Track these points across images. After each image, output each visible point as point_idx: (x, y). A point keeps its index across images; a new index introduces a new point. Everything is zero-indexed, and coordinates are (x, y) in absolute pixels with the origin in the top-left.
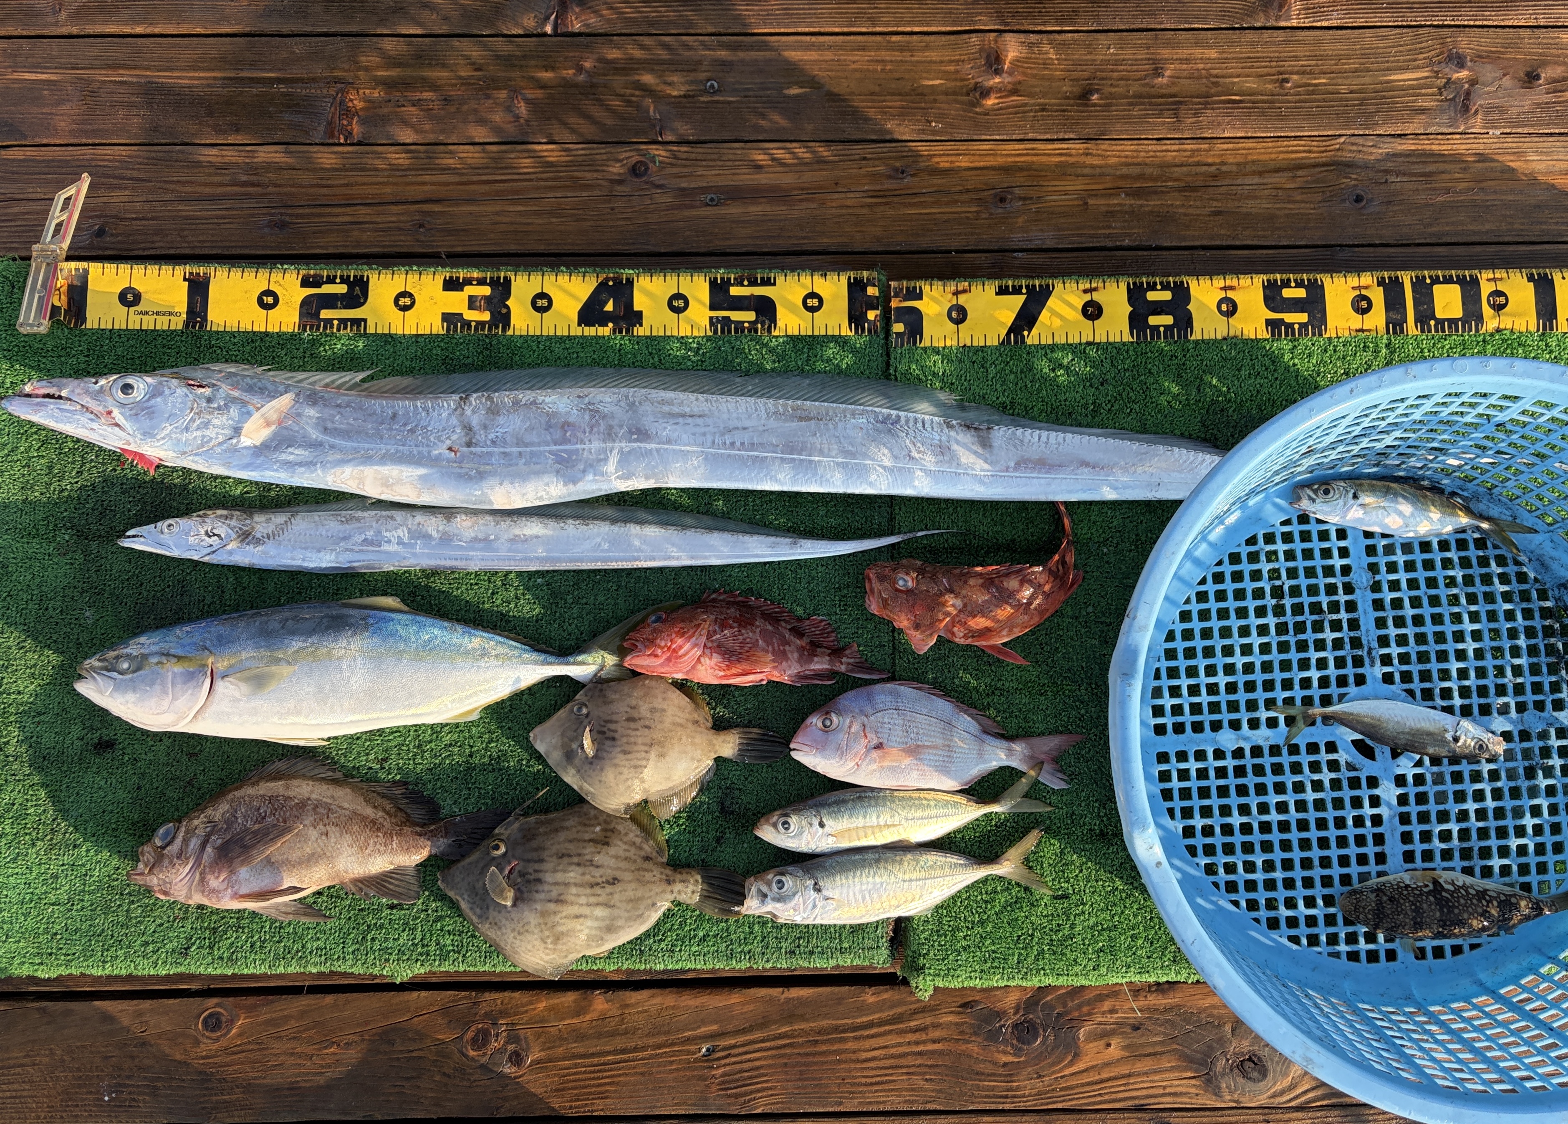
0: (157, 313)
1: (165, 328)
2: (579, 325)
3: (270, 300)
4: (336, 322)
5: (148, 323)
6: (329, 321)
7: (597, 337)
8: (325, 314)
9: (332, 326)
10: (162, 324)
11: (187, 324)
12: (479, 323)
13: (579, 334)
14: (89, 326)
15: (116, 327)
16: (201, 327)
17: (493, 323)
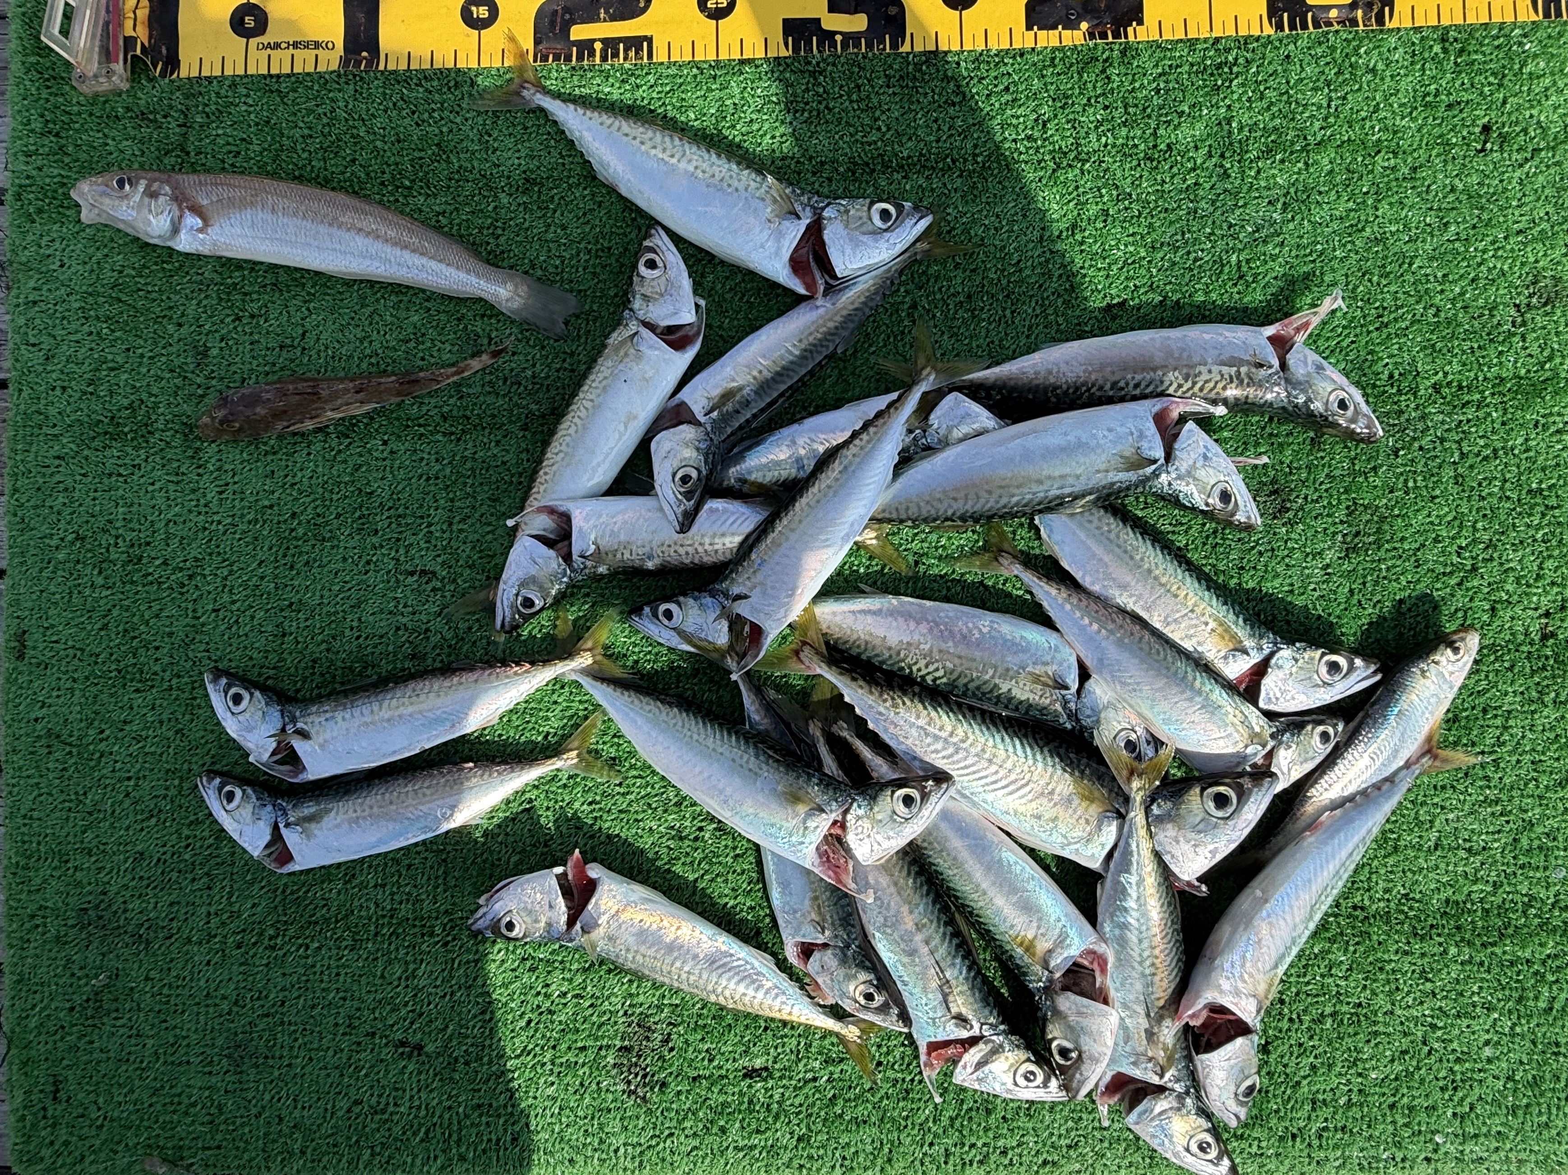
0: (296, 45)
1: (310, 69)
2: (1029, 28)
3: (482, 12)
4: (598, 46)
5: (281, 63)
6: (586, 46)
7: (1061, 49)
8: (579, 32)
9: (592, 53)
10: (304, 63)
11: (345, 61)
12: (847, 36)
13: (1029, 44)
14: (184, 73)
15: (228, 72)
16: (370, 63)
17: (873, 33)
